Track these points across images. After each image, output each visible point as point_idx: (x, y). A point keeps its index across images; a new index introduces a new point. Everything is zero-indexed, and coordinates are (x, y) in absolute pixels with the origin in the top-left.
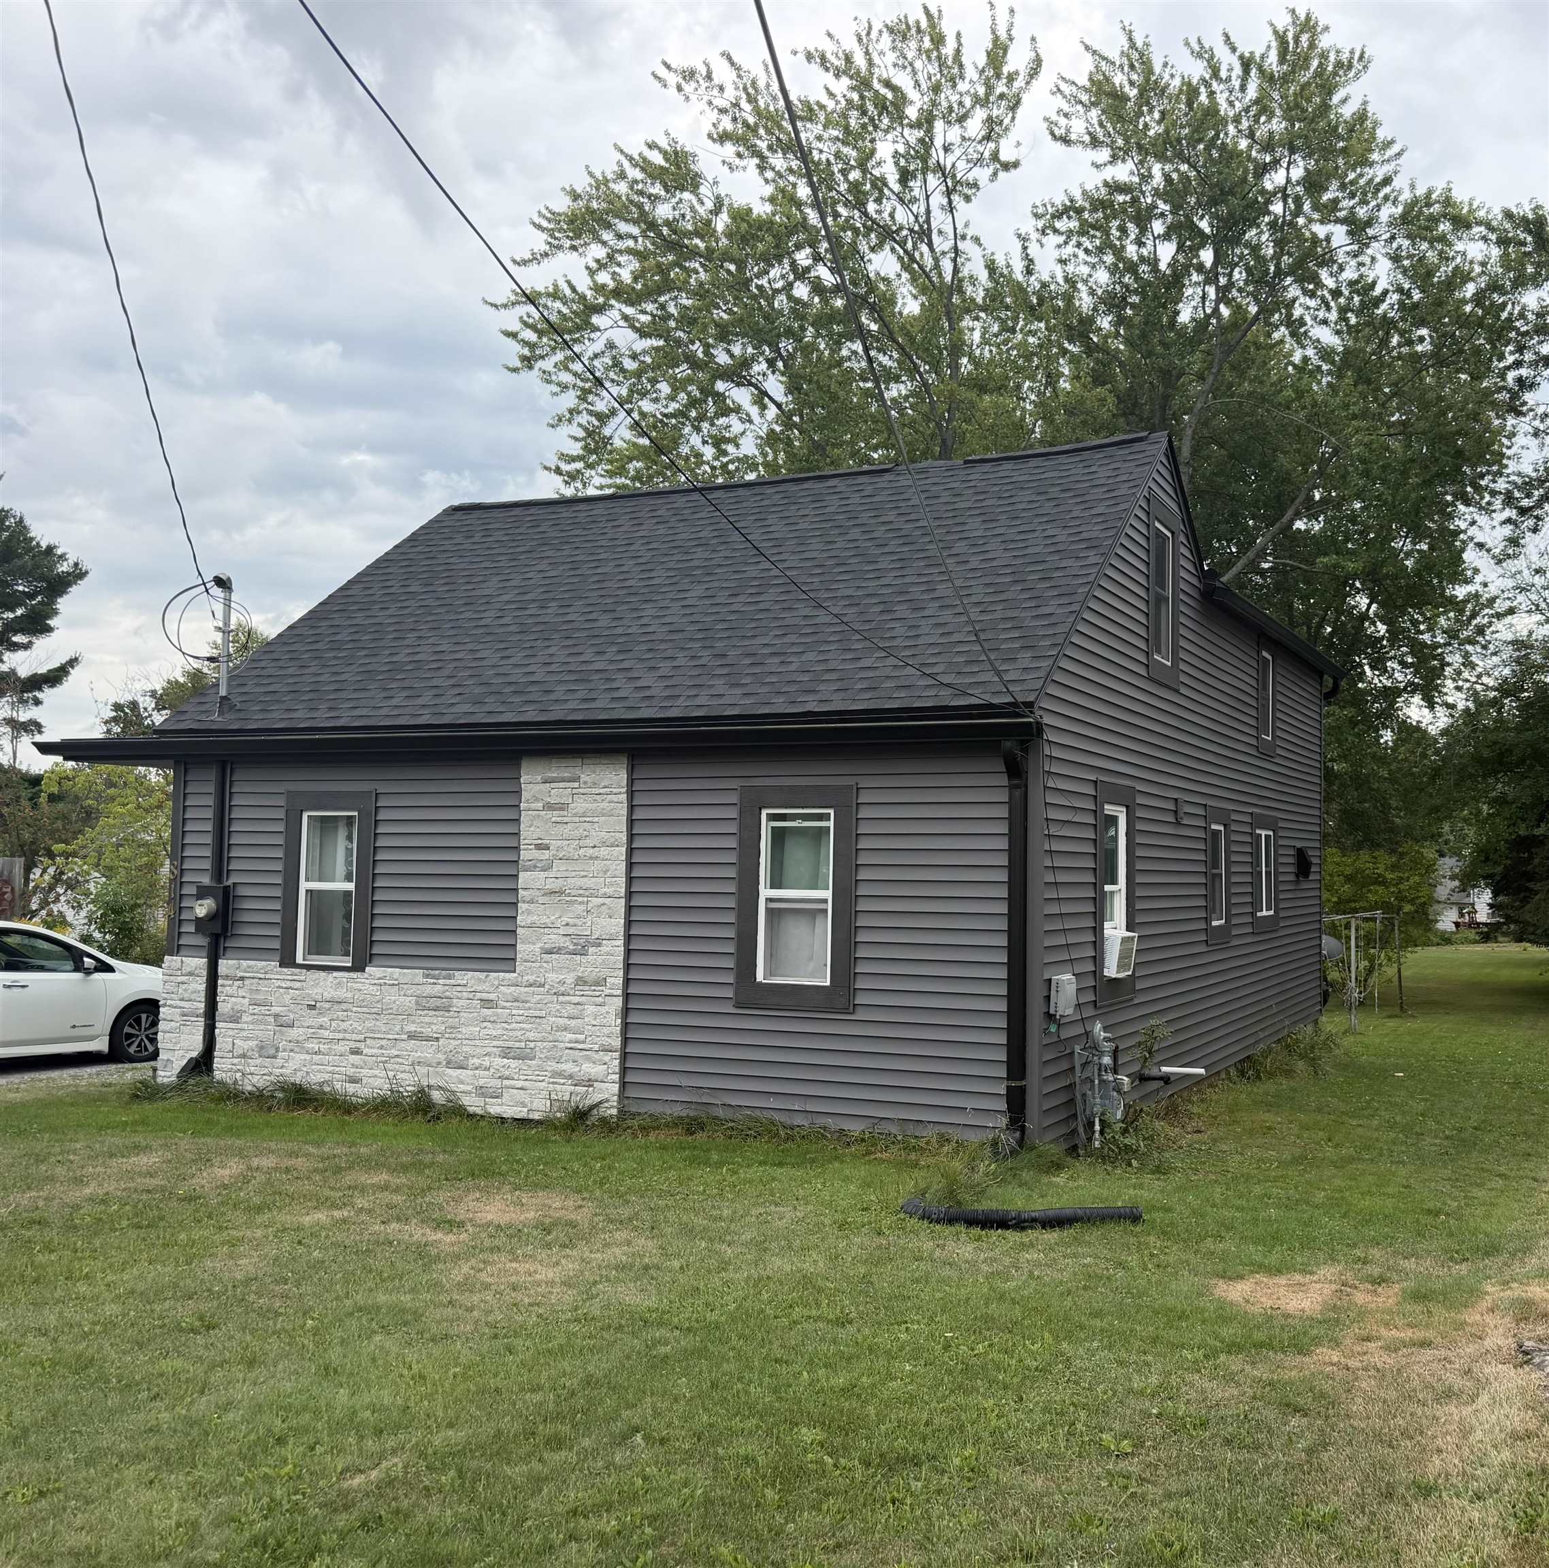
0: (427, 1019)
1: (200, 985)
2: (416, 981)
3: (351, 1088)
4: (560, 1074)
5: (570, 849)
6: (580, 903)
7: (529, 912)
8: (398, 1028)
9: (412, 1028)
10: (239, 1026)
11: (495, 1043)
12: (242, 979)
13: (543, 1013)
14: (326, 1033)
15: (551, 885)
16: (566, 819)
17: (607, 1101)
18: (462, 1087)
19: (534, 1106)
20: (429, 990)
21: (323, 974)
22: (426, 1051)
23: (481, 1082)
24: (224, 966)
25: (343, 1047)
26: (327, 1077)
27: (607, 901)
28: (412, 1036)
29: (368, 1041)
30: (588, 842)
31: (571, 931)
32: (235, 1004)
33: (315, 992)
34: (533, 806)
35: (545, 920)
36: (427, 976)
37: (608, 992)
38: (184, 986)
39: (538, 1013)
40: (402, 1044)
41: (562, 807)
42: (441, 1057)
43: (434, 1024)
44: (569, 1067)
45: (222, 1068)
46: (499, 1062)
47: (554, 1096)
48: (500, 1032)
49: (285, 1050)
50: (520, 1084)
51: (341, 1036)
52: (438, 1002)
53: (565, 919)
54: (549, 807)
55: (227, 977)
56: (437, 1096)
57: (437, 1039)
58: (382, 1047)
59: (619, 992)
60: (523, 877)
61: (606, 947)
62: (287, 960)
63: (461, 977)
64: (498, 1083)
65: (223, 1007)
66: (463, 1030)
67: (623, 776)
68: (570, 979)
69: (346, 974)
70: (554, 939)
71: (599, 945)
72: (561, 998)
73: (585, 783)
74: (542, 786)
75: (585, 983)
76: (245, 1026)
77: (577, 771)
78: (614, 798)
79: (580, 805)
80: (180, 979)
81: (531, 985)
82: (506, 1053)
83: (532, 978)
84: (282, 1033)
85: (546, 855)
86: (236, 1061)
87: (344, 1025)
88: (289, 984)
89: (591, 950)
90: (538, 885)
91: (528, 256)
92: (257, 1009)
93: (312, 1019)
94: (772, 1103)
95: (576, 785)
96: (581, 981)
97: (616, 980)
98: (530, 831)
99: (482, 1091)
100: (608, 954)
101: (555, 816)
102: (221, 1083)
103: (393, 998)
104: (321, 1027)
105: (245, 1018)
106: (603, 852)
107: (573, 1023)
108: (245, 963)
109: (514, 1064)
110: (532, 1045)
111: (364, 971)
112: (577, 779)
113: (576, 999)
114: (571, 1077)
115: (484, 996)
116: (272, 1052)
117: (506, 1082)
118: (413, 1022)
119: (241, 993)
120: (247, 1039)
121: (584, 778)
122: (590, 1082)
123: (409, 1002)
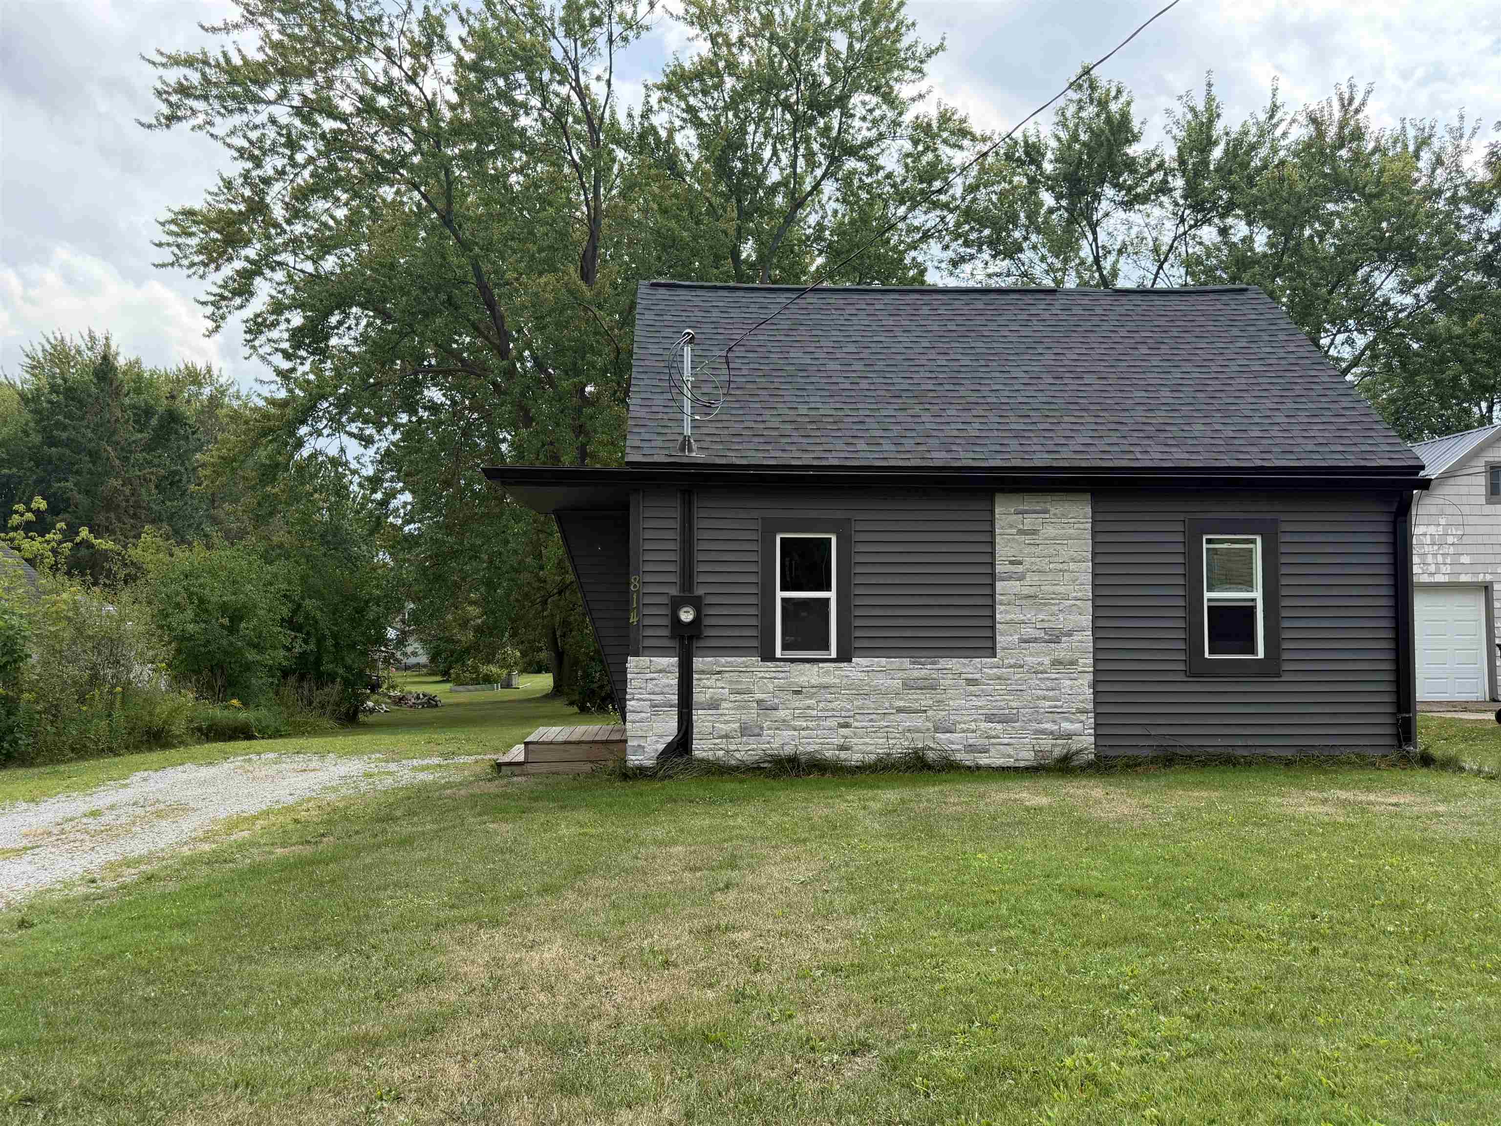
0: (915, 696)
1: (673, 680)
2: (904, 667)
3: (843, 755)
4: (1043, 732)
5: (1044, 564)
6: (1054, 604)
7: (1007, 612)
8: (887, 705)
9: (901, 704)
10: (720, 712)
11: (980, 712)
12: (719, 673)
13: (1024, 687)
14: (815, 713)
15: (1026, 591)
16: (1038, 542)
17: (1086, 749)
18: (954, 747)
19: (1020, 756)
20: (916, 674)
21: (807, 665)
22: (918, 721)
23: (971, 741)
24: (698, 663)
25: (832, 723)
26: (817, 747)
27: (1078, 602)
28: (900, 710)
29: (857, 716)
30: (1056, 559)
31: (1046, 625)
32: (715, 693)
33: (802, 680)
34: (1009, 531)
35: (1022, 617)
36: (914, 663)
37: (1080, 669)
38: (654, 682)
39: (1020, 688)
40: (892, 717)
41: (1034, 532)
42: (930, 725)
43: (925, 700)
44: (1048, 726)
45: (701, 748)
46: (983, 725)
47: (1037, 748)
48: (985, 703)
49: (770, 729)
50: (1006, 741)
51: (830, 714)
52: (926, 683)
53: (1041, 617)
54: (1021, 532)
55: (703, 672)
56: (931, 755)
57: (925, 711)
58: (871, 720)
59: (1091, 669)
60: (999, 585)
61: (1077, 637)
62: (768, 656)
63: (944, 663)
64: (986, 741)
65: (699, 696)
66: (951, 703)
67: (1088, 510)
68: (1047, 661)
69: (833, 665)
70: (1029, 631)
71: (1071, 635)
72: (1040, 676)
73: (1055, 514)
74: (1015, 517)
75: (1061, 663)
76: (727, 712)
77: (1048, 506)
78: (1081, 526)
79: (1050, 531)
80: (648, 676)
81: (1011, 667)
82: (990, 719)
83: (1012, 661)
84: (766, 715)
85: (1020, 569)
86: (717, 741)
87: (831, 706)
88: (773, 675)
89: (1064, 639)
90: (1015, 591)
91: (220, 24)
92: (739, 697)
93: (798, 702)
94: (1219, 742)
95: (1047, 516)
96: (1056, 662)
97: (1087, 662)
98: (1004, 550)
99: (970, 748)
100: (1080, 641)
101: (1028, 539)
102: (702, 760)
103: (881, 681)
104: (809, 708)
105: (724, 705)
106: (1072, 566)
107: (1051, 693)
108: (723, 660)
109: (999, 726)
110: (1015, 711)
111: (850, 661)
112: (1046, 512)
113: (1054, 676)
114: (1052, 733)
115: (970, 676)
116: (757, 731)
117: (993, 740)
118: (901, 699)
119: (719, 684)
120: (727, 722)
121: (1053, 510)
122: (1069, 736)
123: (897, 683)
